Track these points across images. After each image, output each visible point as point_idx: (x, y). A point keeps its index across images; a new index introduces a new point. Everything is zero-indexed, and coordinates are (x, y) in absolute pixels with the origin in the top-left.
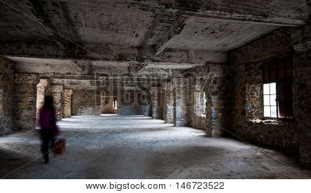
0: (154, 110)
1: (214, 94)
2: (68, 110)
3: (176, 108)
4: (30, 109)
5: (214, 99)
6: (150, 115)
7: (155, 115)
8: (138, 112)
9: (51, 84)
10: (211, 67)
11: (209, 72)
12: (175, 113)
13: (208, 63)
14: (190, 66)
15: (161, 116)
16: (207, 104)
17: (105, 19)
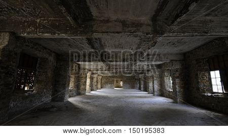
0: (142, 86)
1: (177, 78)
2: (99, 86)
3: (154, 85)
4: (84, 85)
5: (177, 81)
6: (140, 89)
7: (142, 89)
8: (133, 87)
9: (93, 74)
10: (174, 63)
11: (172, 65)
12: (154, 88)
13: (172, 60)
14: (161, 63)
15: (146, 89)
16: (173, 83)
17: (117, 43)
